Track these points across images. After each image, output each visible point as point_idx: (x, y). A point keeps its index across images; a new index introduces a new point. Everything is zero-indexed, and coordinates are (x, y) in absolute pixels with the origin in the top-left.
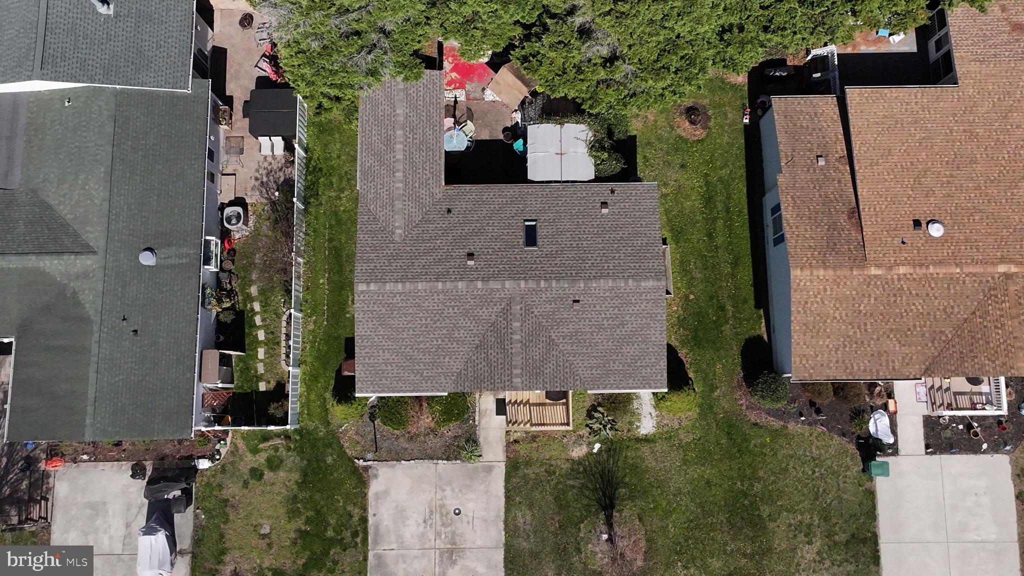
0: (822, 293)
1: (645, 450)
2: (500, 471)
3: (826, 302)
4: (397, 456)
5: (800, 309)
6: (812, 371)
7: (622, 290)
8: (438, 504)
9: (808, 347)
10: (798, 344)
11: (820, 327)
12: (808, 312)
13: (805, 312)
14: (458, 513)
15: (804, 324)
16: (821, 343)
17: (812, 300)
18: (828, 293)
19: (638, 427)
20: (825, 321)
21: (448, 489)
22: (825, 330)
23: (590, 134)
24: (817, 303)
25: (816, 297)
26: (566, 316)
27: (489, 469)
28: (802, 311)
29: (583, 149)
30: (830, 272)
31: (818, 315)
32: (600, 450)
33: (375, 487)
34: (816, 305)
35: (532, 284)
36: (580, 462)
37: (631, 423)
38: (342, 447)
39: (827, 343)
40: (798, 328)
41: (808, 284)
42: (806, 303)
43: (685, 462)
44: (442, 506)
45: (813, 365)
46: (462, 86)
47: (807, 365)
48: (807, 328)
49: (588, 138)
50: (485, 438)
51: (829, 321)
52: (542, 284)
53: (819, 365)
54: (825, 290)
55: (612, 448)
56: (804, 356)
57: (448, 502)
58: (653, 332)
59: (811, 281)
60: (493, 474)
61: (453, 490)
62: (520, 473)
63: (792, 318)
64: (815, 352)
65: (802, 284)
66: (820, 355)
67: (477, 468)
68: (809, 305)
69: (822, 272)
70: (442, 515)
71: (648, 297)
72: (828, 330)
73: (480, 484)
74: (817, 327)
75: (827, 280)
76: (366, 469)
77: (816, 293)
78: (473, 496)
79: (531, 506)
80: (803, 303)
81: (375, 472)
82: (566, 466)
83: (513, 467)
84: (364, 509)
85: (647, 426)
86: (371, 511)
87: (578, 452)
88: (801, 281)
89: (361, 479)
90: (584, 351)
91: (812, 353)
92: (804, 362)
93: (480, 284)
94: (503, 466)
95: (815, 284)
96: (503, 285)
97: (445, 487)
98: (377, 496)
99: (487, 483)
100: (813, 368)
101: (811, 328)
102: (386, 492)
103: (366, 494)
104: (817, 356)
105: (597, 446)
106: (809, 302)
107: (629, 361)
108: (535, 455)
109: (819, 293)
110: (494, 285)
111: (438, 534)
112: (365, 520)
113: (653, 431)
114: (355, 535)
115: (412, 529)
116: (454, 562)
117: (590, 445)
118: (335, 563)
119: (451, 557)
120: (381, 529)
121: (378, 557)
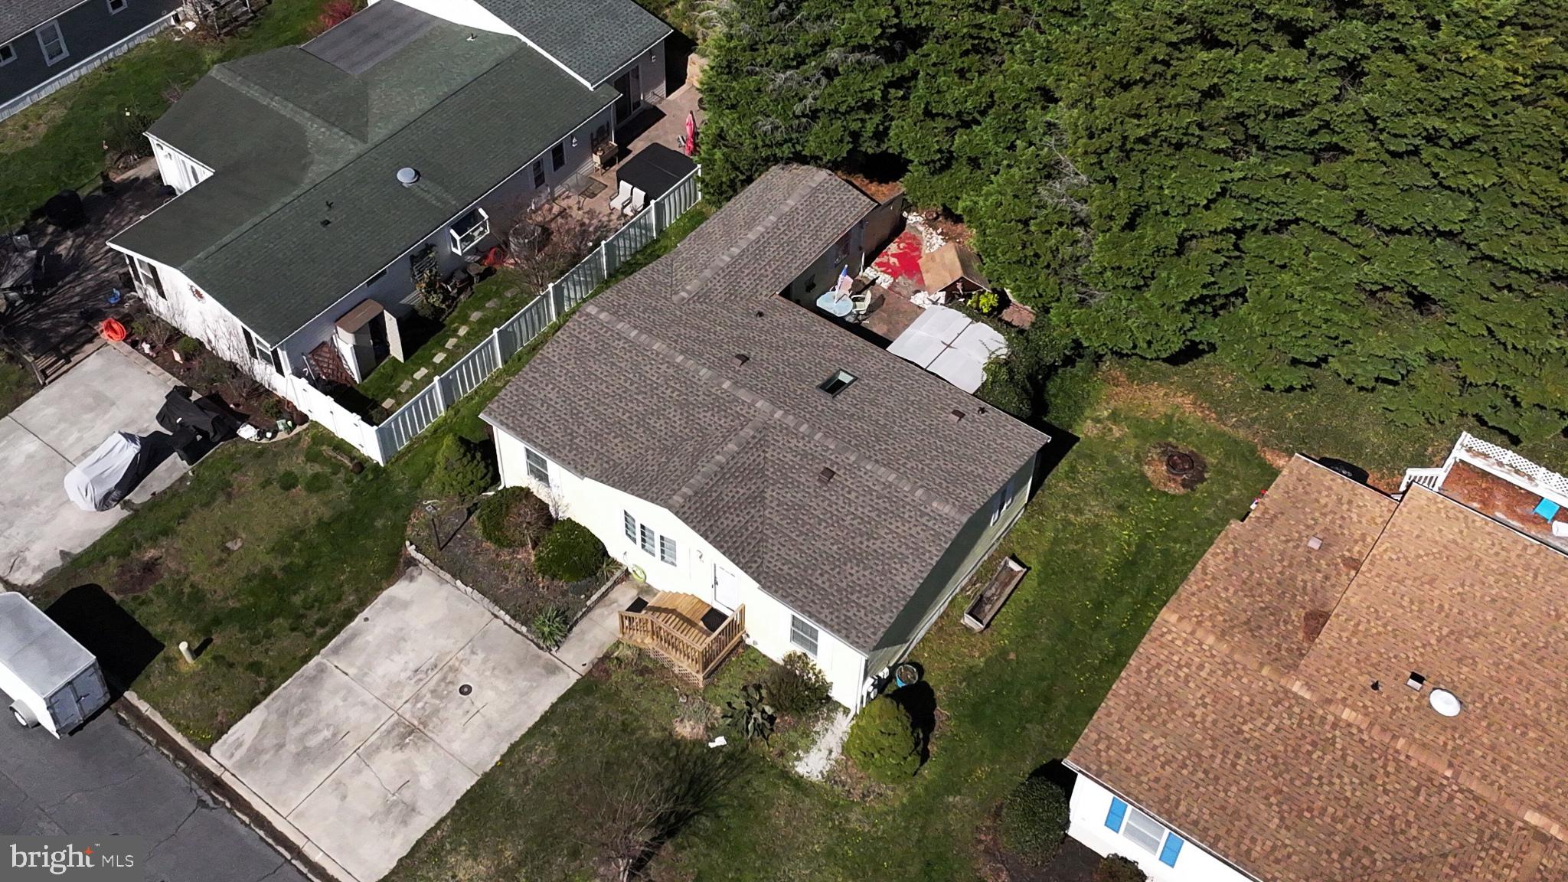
0: (1194, 668)
1: (785, 791)
2: (566, 681)
3: (1191, 685)
4: (458, 571)
5: (1144, 669)
6: (1105, 767)
8: (450, 663)
9: (1122, 729)
10: (1109, 715)
11: (1160, 714)
12: (1154, 681)
13: (1149, 678)
14: (465, 690)
15: (1137, 694)
16: (1147, 736)
17: (1172, 668)
18: (1203, 674)
19: (798, 758)
20: (1173, 711)
21: (481, 656)
22: (1164, 723)
23: (1004, 351)
24: (1177, 677)
25: (1180, 667)
26: (803, 480)
27: (552, 670)
28: (1145, 675)
29: (981, 358)
30: (1225, 649)
31: (1168, 695)
32: (719, 749)
33: (399, 590)
34: (1172, 679)
35: (790, 420)
36: (678, 743)
37: (793, 747)
38: (407, 518)
39: (1156, 742)
40: (1123, 692)
41: (1179, 643)
42: (1159, 666)
44: (454, 670)
45: (1113, 760)
46: (893, 274)
47: (1103, 754)
48: (1139, 701)
49: (998, 353)
50: (583, 632)
51: (1179, 713)
52: (803, 427)
53: (1123, 766)
54: (1201, 667)
55: (736, 759)
56: (1108, 738)
57: (465, 669)
58: (904, 570)
59: (1186, 642)
60: (552, 679)
61: (485, 661)
62: (588, 700)
63: (1123, 674)
64: (1128, 743)
65: (1170, 638)
66: (1134, 753)
67: (539, 657)
68: (1161, 672)
69: (1211, 640)
70: (444, 679)
71: (930, 524)
72: (1170, 726)
73: (524, 679)
74: (1155, 711)
75: (1213, 656)
76: (412, 562)
77: (1183, 663)
78: (502, 686)
79: (562, 749)
80: (1153, 663)
81: (415, 574)
82: (655, 734)
83: (586, 687)
84: (363, 604)
85: (812, 765)
86: (366, 613)
87: (686, 729)
88: (1170, 632)
89: (396, 567)
91: (1123, 741)
92: (1101, 746)
93: (726, 385)
94: (574, 678)
95: (1190, 649)
96: (754, 402)
97: (479, 652)
98: (389, 602)
99: (535, 684)
100: (1109, 764)
101: (1145, 705)
102: (405, 605)
103: (382, 589)
104: (1128, 751)
105: (720, 741)
106: (1164, 669)
108: (626, 693)
109: (1188, 665)
110: (743, 394)
111: (417, 698)
112: (350, 616)
113: (816, 777)
114: (321, 623)
115: (391, 668)
116: (402, 746)
117: (712, 731)
118: (268, 635)
119: (403, 737)
120: (358, 642)
121: (321, 669)
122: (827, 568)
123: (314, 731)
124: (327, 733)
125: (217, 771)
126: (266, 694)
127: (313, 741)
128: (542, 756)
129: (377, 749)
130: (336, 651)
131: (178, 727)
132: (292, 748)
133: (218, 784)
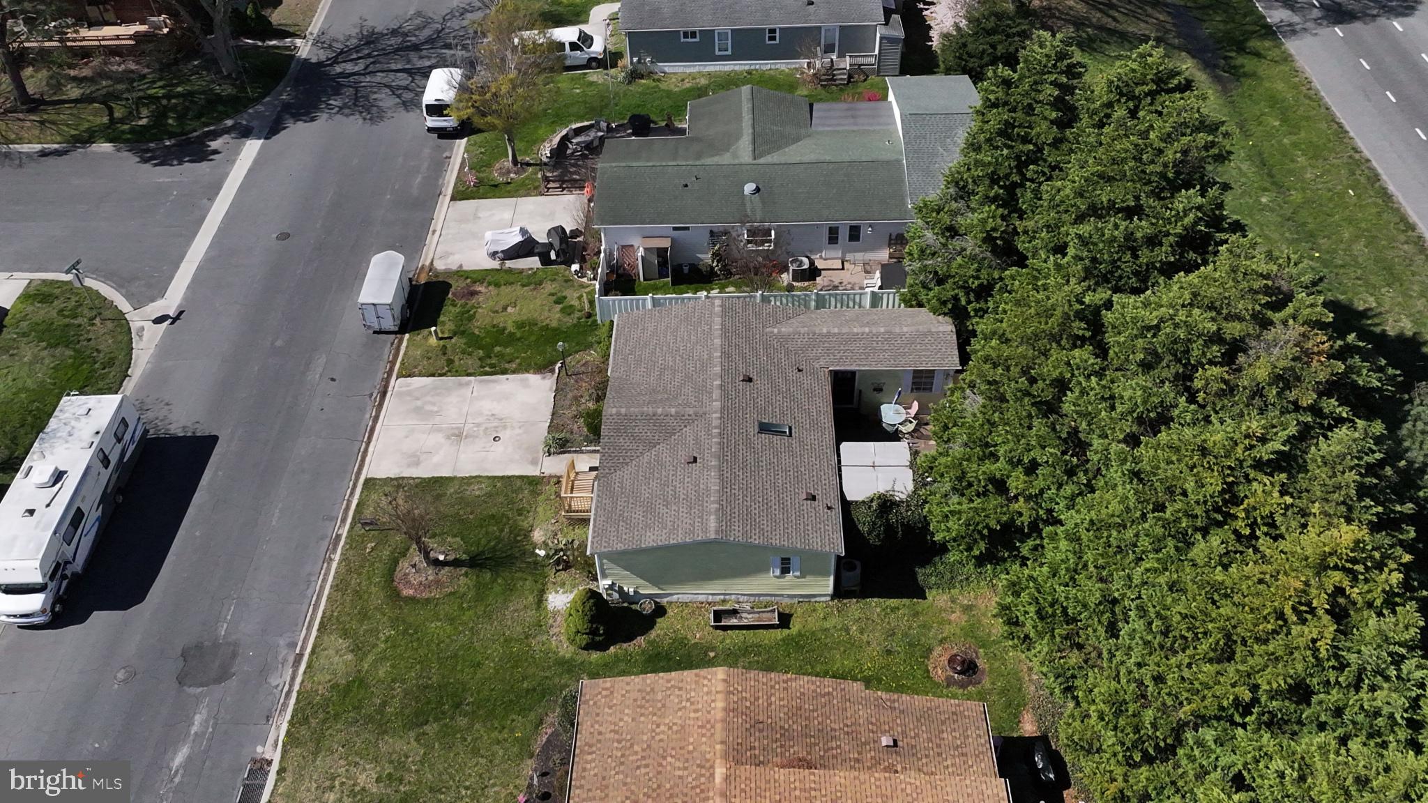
0: (693, 707)
2: (533, 471)
3: (680, 714)
4: (559, 390)
5: (673, 683)
6: (591, 703)
7: (706, 499)
8: (508, 423)
9: (623, 696)
10: (628, 684)
11: (647, 709)
12: (668, 693)
13: (668, 689)
14: (496, 439)
15: (652, 690)
16: (627, 711)
17: (684, 696)
18: (692, 715)
20: (655, 714)
21: (518, 431)
22: (642, 715)
23: (903, 497)
24: (681, 702)
25: (688, 700)
26: (680, 453)
27: (534, 462)
28: (669, 685)
29: (882, 488)
30: (720, 715)
31: (664, 706)
32: (537, 555)
33: (533, 379)
34: (676, 701)
35: (716, 423)
36: (527, 537)
38: (576, 352)
39: (626, 718)
40: (648, 681)
41: (705, 689)
42: (680, 689)
44: (505, 427)
45: (599, 703)
47: (599, 697)
48: (648, 693)
49: (897, 494)
51: (655, 718)
52: (716, 431)
53: (598, 711)
54: (696, 711)
55: (536, 566)
56: (612, 693)
57: (508, 431)
58: (656, 533)
59: (708, 693)
60: (528, 466)
61: (518, 435)
62: (526, 487)
63: (661, 674)
64: (615, 705)
65: (706, 682)
66: (610, 711)
67: (538, 452)
68: (677, 692)
69: (720, 704)
70: (496, 427)
71: (697, 524)
72: (642, 719)
73: (520, 456)
74: (647, 705)
75: (709, 712)
76: (552, 371)
77: (692, 700)
78: (510, 451)
79: (489, 495)
80: (681, 685)
81: (546, 376)
82: (525, 523)
83: (534, 483)
84: (514, 372)
86: (511, 376)
87: (538, 536)
88: (710, 680)
89: (543, 368)
90: (641, 473)
91: (615, 701)
92: (604, 693)
93: (718, 382)
94: (538, 473)
95: (705, 698)
96: (716, 401)
97: (523, 429)
98: (524, 380)
99: (520, 462)
100: (595, 703)
101: (648, 698)
102: (528, 386)
103: (528, 372)
104: (610, 708)
105: (541, 553)
106: (680, 693)
107: (626, 514)
108: (542, 497)
109: (692, 704)
110: (716, 394)
111: (478, 425)
112: (504, 372)
114: (492, 366)
115: (488, 406)
116: (448, 437)
117: (545, 547)
118: (470, 354)
119: (454, 435)
120: (492, 385)
121: (468, 384)
122: (631, 501)
123: (434, 404)
124: (435, 409)
125: (390, 389)
126: (441, 375)
127: (429, 408)
128: (476, 490)
129: (439, 430)
130: (481, 381)
131: (403, 361)
132: (419, 403)
133: (384, 394)
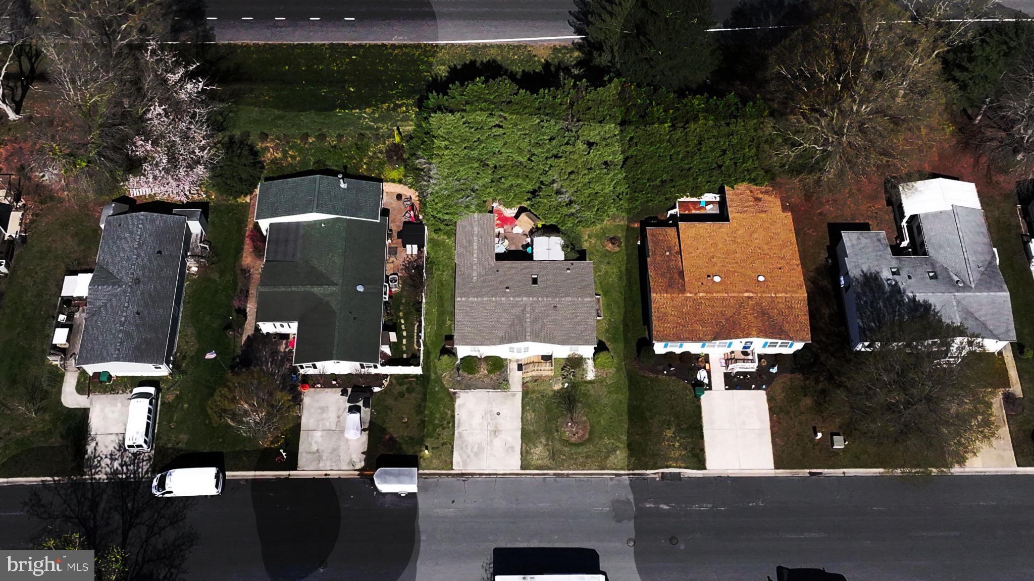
1: (590, 386)
2: (519, 396)
3: (668, 308)
4: (468, 387)
5: (656, 311)
7: (576, 302)
8: (489, 410)
10: (656, 326)
12: (660, 312)
13: (658, 312)
14: (498, 414)
15: (658, 317)
16: (666, 326)
17: (661, 307)
19: (587, 376)
20: (668, 316)
21: (494, 404)
25: (663, 305)
26: (550, 313)
27: (514, 395)
31: (664, 313)
32: (568, 386)
33: (458, 402)
34: (663, 309)
35: (535, 299)
36: (558, 392)
37: (583, 375)
38: (443, 383)
39: (668, 326)
40: (655, 319)
41: (659, 300)
43: (609, 392)
44: (491, 411)
45: (663, 335)
46: (502, 227)
47: (658, 336)
48: (659, 319)
49: (562, 244)
50: (512, 381)
52: (540, 299)
53: (665, 335)
54: (667, 303)
55: (574, 386)
56: (659, 331)
57: (493, 409)
59: (661, 299)
60: (516, 397)
61: (496, 404)
62: (529, 396)
63: (652, 315)
65: (656, 300)
66: (666, 331)
67: (508, 393)
68: (660, 309)
70: (491, 415)
71: (588, 305)
72: (669, 320)
73: (509, 402)
74: (664, 319)
75: (668, 298)
76: (455, 393)
78: (506, 407)
79: (534, 411)
80: (657, 308)
81: (459, 395)
82: (551, 393)
83: (525, 394)
84: (453, 411)
85: (590, 375)
86: (457, 413)
87: (557, 387)
88: (655, 298)
89: (452, 398)
91: (662, 330)
93: (512, 299)
94: (521, 393)
96: (522, 299)
98: (459, 406)
99: (513, 401)
100: (660, 338)
101: (661, 319)
102: (464, 405)
103: (454, 405)
104: (664, 331)
105: (566, 385)
108: (536, 389)
110: (517, 299)
111: (489, 424)
112: (453, 417)
113: (593, 378)
114: (448, 423)
115: (476, 421)
116: (497, 436)
117: (563, 384)
118: (439, 435)
119: (495, 434)
120: (462, 421)
121: (460, 433)
123: (473, 448)
124: (477, 446)
125: (460, 472)
126: (453, 448)
127: (475, 449)
128: (530, 416)
129: (491, 442)
130: (458, 427)
131: (440, 470)
132: (472, 455)
133: (463, 474)
